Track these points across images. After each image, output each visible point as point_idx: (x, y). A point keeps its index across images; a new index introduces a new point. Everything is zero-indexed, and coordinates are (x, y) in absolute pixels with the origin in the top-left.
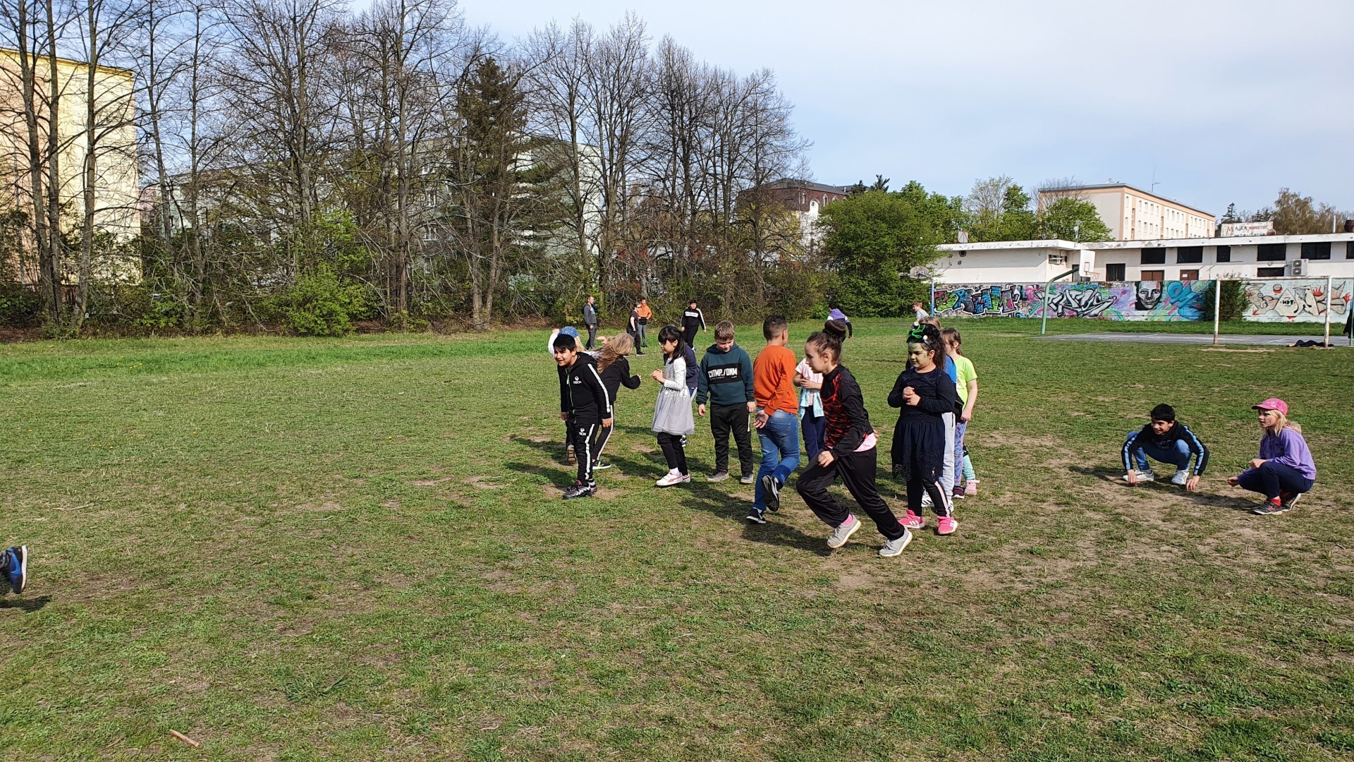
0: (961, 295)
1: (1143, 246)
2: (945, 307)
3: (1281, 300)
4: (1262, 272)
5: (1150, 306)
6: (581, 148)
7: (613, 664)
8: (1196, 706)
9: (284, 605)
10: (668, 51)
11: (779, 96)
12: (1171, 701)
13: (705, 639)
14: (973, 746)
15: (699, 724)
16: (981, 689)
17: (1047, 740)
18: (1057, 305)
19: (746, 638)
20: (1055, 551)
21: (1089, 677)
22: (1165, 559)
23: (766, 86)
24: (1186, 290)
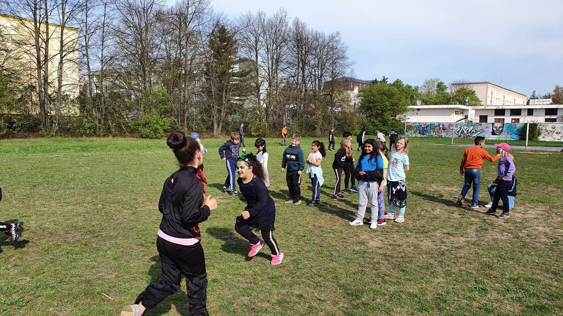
0: (417, 127)
1: (496, 108)
2: (410, 132)
3: (555, 132)
4: (547, 120)
5: (498, 134)
6: (259, 63)
7: (277, 273)
8: (519, 298)
9: (143, 246)
10: (297, 24)
11: (343, 42)
12: (509, 296)
13: (314, 265)
14: (426, 311)
15: (313, 298)
16: (428, 288)
17: (457, 309)
18: (458, 132)
19: (331, 265)
20: (459, 234)
21: (474, 285)
22: (505, 238)
23: (337, 38)
24: (514, 127)
